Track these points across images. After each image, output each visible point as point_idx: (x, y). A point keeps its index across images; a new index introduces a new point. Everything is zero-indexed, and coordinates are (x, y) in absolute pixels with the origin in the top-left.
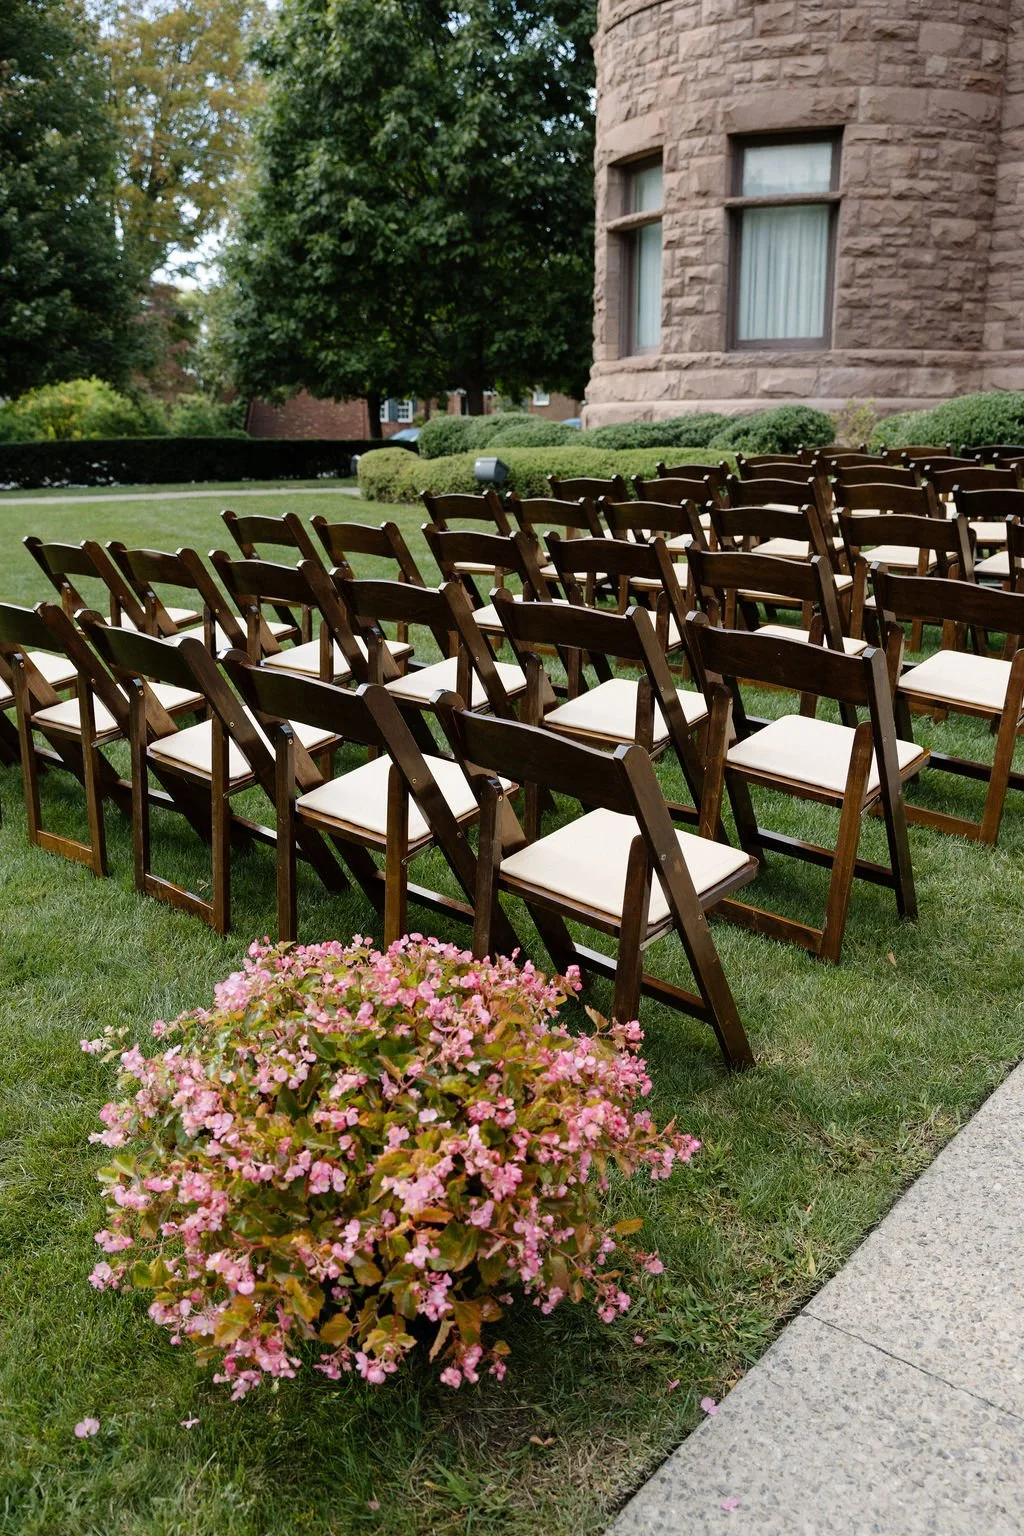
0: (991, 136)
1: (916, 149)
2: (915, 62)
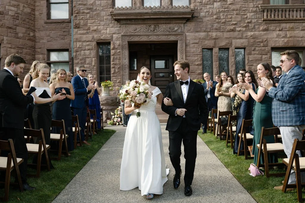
0: (33, 49)
1: (18, 50)
2: (16, 34)
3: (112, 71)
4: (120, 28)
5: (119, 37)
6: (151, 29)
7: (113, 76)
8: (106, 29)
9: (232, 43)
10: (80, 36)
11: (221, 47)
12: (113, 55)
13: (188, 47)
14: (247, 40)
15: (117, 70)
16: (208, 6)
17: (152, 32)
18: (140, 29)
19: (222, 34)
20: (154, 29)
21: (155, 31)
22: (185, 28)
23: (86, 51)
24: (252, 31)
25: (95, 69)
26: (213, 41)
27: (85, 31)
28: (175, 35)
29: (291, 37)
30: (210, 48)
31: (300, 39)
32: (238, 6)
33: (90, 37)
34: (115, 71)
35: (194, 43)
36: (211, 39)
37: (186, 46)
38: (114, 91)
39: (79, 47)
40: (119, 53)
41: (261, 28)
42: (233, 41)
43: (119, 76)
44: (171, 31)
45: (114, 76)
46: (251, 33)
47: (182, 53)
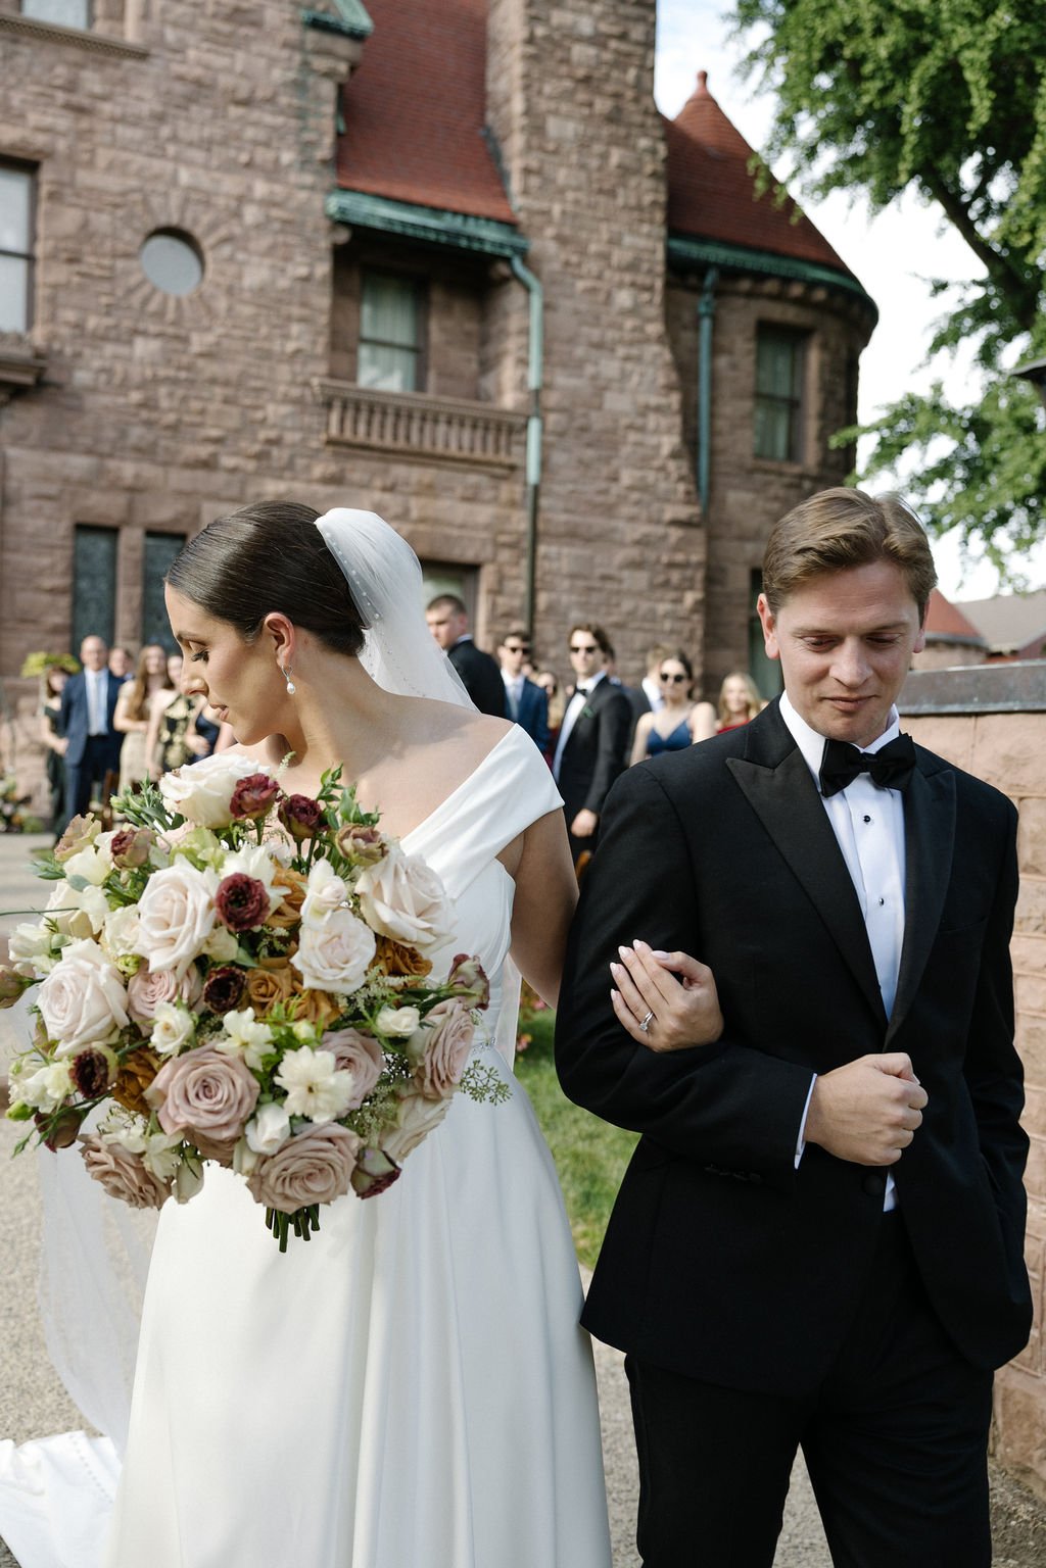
9: (198, 515)
11: (157, 528)
13: (13, 510)
16: (109, 349)
19: (161, 473)
22: (4, 426)
24: (280, 478)
26: (122, 499)
29: (422, 520)
30: (108, 524)
31: (455, 532)
32: (231, 370)
35: (39, 496)
36: (115, 486)
41: (318, 470)
42: (205, 504)
46: (277, 486)
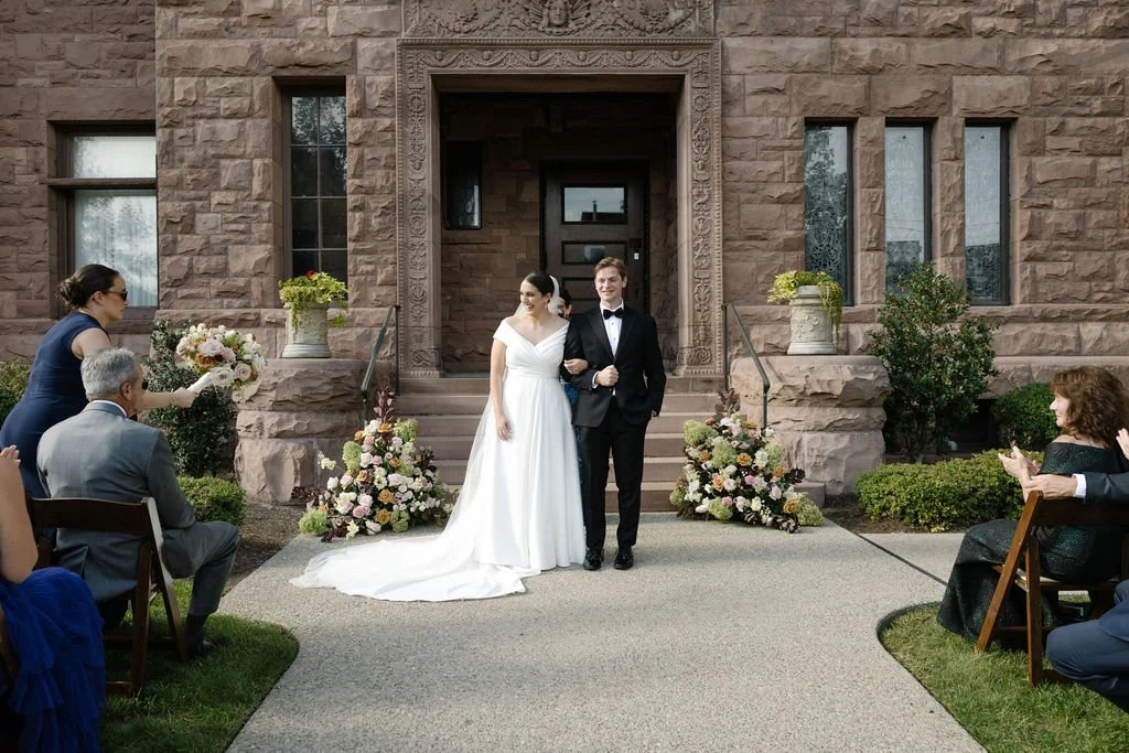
3: (354, 222)
4: (393, 8)
5: (388, 51)
6: (552, 14)
7: (356, 252)
8: (324, 14)
9: (951, 94)
10: (190, 42)
11: (899, 113)
12: (357, 145)
13: (736, 111)
14: (1026, 79)
15: (375, 223)
17: (555, 30)
18: (495, 12)
19: (903, 46)
20: (564, 16)
21: (572, 25)
22: (720, 16)
23: (220, 124)
25: (266, 216)
26: (859, 84)
27: (216, 21)
28: (671, 47)
30: (844, 114)
33: (238, 50)
34: (369, 226)
35: (764, 91)
36: (852, 69)
37: (727, 102)
38: (359, 325)
39: (184, 104)
40: (389, 136)
41: (1097, 22)
42: (957, 80)
43: (390, 252)
44: (649, 27)
45: (363, 252)
46: (1045, 48)
47: (702, 140)
